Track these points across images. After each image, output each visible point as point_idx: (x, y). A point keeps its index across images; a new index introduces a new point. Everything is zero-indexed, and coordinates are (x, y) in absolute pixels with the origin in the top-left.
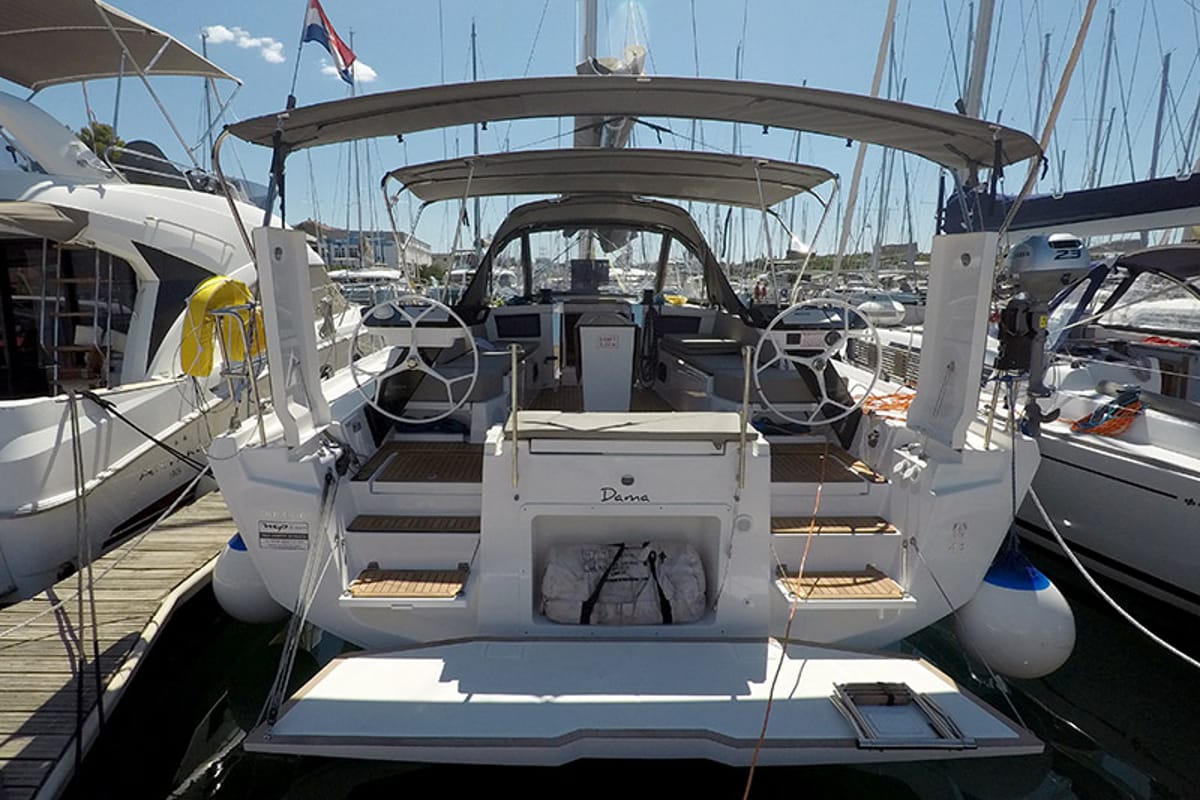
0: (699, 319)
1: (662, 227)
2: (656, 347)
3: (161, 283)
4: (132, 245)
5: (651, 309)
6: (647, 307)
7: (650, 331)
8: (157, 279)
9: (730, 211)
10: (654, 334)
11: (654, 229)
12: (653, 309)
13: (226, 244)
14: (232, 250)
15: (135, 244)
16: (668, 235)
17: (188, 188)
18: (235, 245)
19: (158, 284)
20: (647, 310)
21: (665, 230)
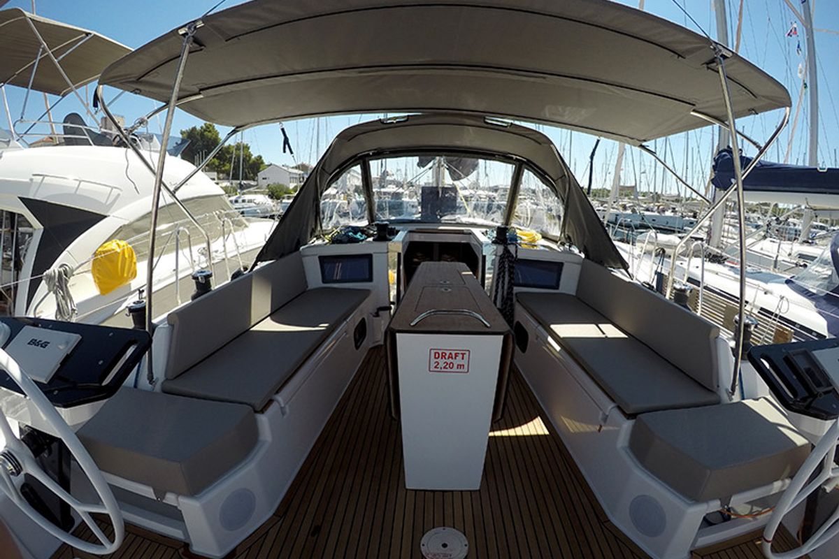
0: (562, 264)
1: (514, 157)
2: (512, 300)
3: (45, 229)
4: (19, 200)
5: (506, 251)
6: (501, 248)
7: (504, 277)
8: (42, 227)
9: (598, 141)
10: (509, 282)
11: (505, 158)
12: (508, 252)
13: (112, 188)
14: (119, 191)
15: (22, 199)
16: (521, 166)
17: (90, 145)
18: (122, 189)
19: (42, 231)
20: (500, 253)
21: (517, 159)
